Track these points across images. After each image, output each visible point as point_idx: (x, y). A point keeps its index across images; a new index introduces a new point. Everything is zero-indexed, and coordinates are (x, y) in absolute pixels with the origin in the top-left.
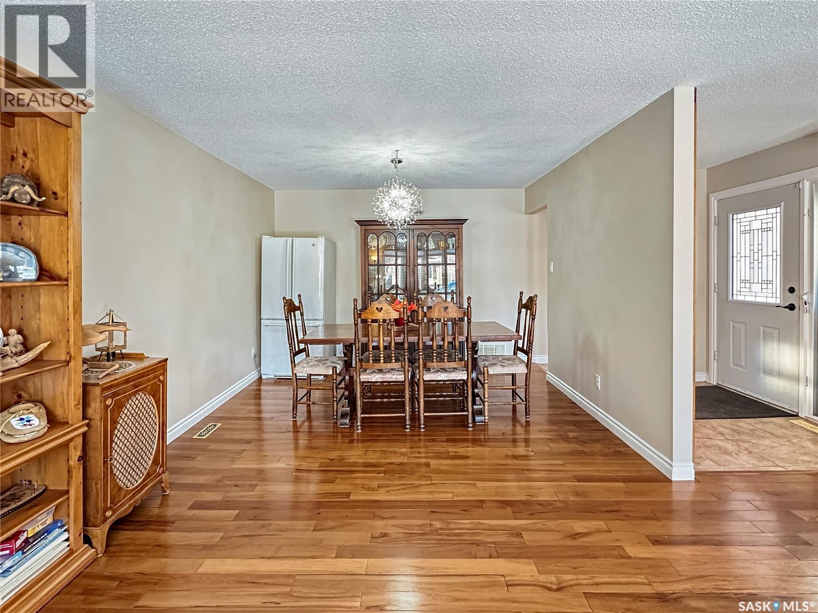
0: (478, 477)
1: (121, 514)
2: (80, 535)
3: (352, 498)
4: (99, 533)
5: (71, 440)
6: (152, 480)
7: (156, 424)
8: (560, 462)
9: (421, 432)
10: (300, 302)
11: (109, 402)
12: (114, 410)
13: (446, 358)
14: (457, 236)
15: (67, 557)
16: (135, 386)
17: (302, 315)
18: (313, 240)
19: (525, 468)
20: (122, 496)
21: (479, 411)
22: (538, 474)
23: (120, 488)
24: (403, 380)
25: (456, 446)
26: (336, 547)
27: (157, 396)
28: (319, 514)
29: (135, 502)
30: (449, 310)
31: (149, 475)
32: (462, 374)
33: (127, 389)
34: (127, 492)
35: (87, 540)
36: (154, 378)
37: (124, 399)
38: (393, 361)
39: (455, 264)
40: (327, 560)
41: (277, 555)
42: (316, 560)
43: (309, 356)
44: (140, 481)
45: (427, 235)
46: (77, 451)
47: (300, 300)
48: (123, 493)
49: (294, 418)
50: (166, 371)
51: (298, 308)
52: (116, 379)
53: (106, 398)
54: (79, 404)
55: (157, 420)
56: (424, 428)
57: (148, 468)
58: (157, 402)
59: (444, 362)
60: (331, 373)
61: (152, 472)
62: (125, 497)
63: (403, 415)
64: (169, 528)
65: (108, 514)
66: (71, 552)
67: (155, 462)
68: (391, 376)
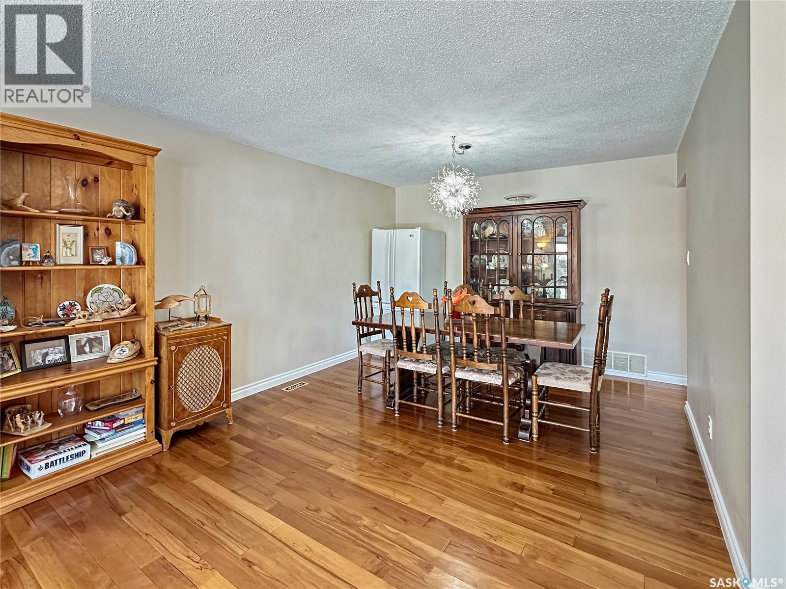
0: (458, 494)
1: (184, 426)
2: (152, 432)
3: (330, 470)
4: (167, 435)
5: (146, 368)
6: (216, 410)
7: (220, 371)
8: (577, 515)
9: (452, 432)
10: (379, 288)
11: (173, 348)
12: (178, 355)
13: (476, 357)
14: (569, 221)
15: (142, 443)
16: (199, 340)
17: (380, 299)
18: (411, 231)
19: (521, 504)
20: (186, 415)
21: (526, 426)
22: (530, 516)
23: (184, 409)
24: (435, 373)
25: (469, 455)
26: (276, 503)
27: (221, 350)
28: (294, 473)
29: (198, 422)
30: (477, 305)
31: (212, 406)
32: (496, 378)
33: (190, 341)
34: (190, 414)
35: (158, 437)
36: (217, 337)
37: (188, 348)
38: (425, 352)
39: (567, 253)
40: (262, 510)
41: (240, 492)
42: (255, 506)
43: (385, 338)
44: (204, 408)
45: (533, 221)
46: (150, 376)
47: (379, 286)
48: (187, 413)
49: (359, 391)
50: (230, 333)
51: (376, 294)
52: (180, 334)
53: (170, 345)
54: (151, 346)
55: (221, 368)
56: (455, 428)
57: (212, 400)
58: (221, 355)
59: (474, 361)
60: (384, 356)
61: (217, 405)
62: (188, 416)
63: (435, 409)
64: (209, 447)
65: (173, 424)
66: (145, 442)
67: (219, 398)
68: (424, 367)
